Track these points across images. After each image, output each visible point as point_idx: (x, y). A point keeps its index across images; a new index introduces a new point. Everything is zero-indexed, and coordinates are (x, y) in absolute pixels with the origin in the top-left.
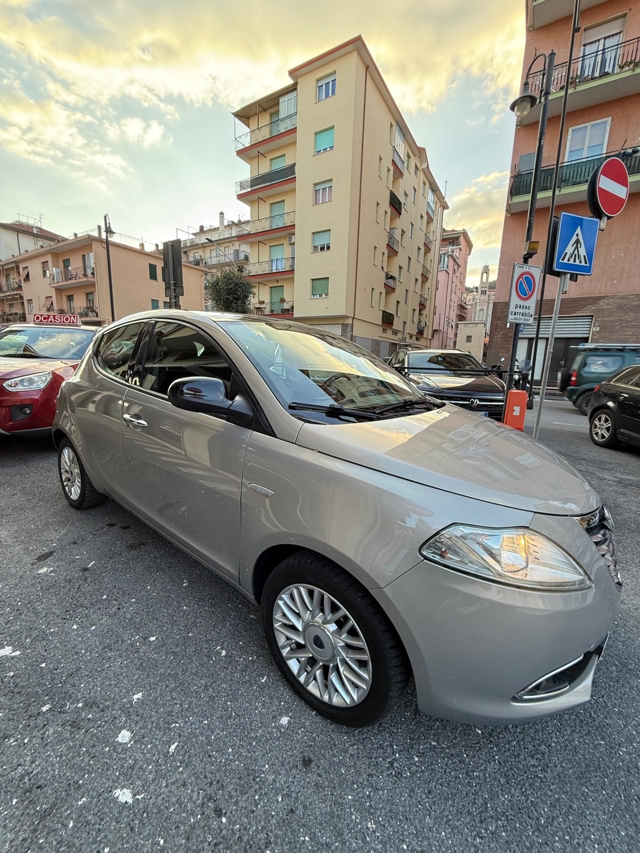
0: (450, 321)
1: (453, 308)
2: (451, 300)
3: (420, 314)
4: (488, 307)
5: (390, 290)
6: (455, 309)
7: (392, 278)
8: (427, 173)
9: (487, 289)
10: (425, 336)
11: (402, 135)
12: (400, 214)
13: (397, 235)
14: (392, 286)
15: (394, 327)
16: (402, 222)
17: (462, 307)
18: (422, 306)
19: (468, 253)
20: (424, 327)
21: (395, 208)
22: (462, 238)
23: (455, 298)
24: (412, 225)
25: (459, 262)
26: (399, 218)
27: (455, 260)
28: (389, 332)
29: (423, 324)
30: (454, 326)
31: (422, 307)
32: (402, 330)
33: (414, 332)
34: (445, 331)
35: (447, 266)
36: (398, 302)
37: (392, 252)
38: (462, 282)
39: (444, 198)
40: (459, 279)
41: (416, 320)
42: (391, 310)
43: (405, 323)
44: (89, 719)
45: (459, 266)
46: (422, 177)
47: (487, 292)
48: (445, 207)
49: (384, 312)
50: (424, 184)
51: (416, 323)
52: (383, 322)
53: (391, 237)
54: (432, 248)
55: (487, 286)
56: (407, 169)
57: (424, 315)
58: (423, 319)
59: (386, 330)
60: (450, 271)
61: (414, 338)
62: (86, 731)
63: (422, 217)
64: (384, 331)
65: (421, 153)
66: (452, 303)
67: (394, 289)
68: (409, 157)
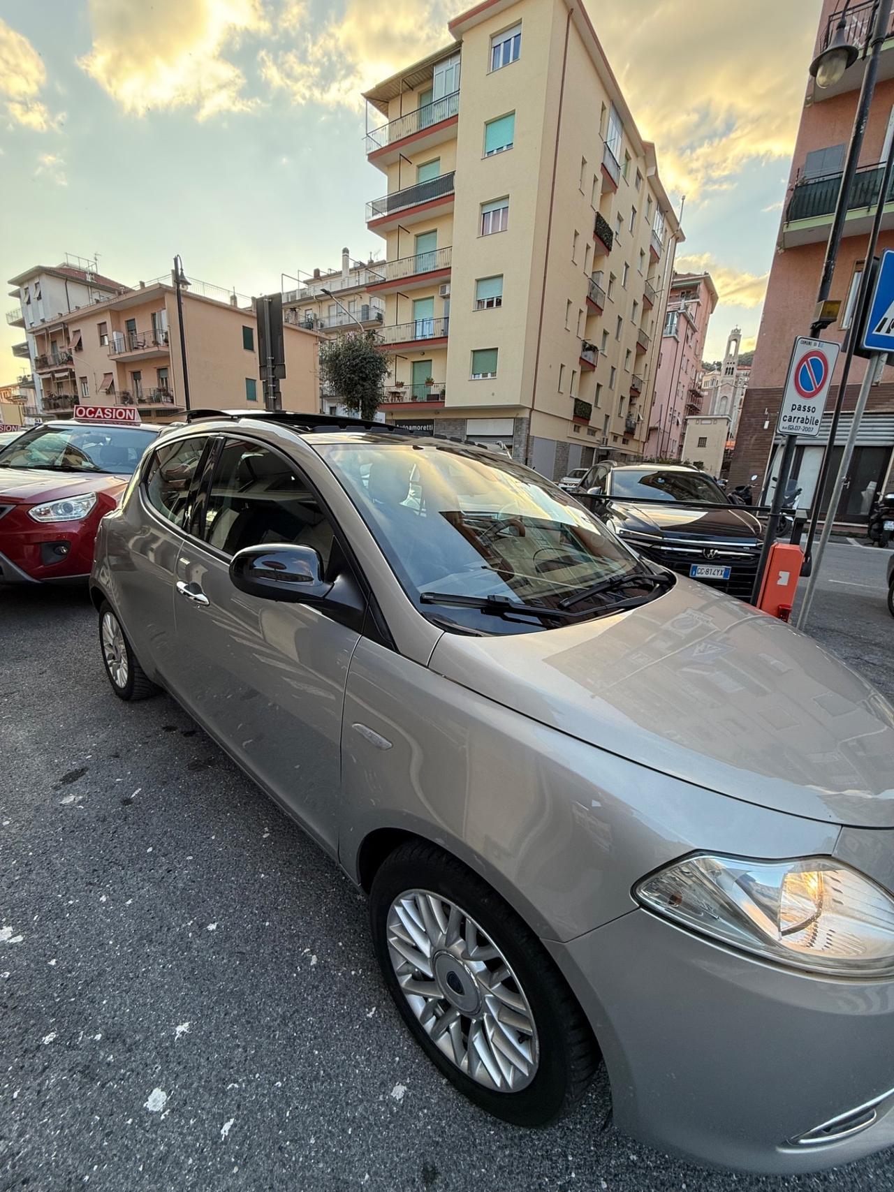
0: (676, 415)
1: (680, 394)
2: (679, 383)
3: (631, 404)
4: (734, 394)
5: (587, 367)
6: (684, 398)
7: (593, 349)
8: (655, 183)
9: (734, 366)
10: (636, 437)
11: (619, 123)
12: (610, 249)
13: (603, 283)
14: (592, 362)
15: (591, 423)
16: (612, 263)
17: (695, 394)
18: (635, 392)
19: (709, 310)
20: (635, 424)
21: (602, 239)
22: (702, 287)
23: (686, 381)
24: (627, 267)
25: (695, 325)
26: (608, 255)
27: (688, 322)
28: (584, 430)
29: (634, 419)
30: (680, 423)
31: (636, 394)
32: (602, 428)
33: (621, 430)
34: (667, 430)
35: (677, 331)
36: (599, 386)
37: (594, 307)
38: (698, 355)
39: (678, 224)
40: (693, 350)
41: (624, 414)
42: (588, 398)
43: (607, 417)
44: (109, 1064)
45: (694, 331)
46: (647, 190)
47: (735, 370)
48: (679, 237)
49: (577, 400)
50: (649, 201)
51: (625, 418)
52: (575, 415)
53: (593, 285)
54: (656, 304)
55: (736, 361)
56: (624, 177)
57: (637, 406)
58: (635, 411)
59: (579, 427)
60: (681, 339)
61: (620, 440)
62: (103, 1086)
63: (642, 254)
64: (577, 429)
65: (646, 152)
66: (680, 388)
67: (594, 366)
68: (628, 158)
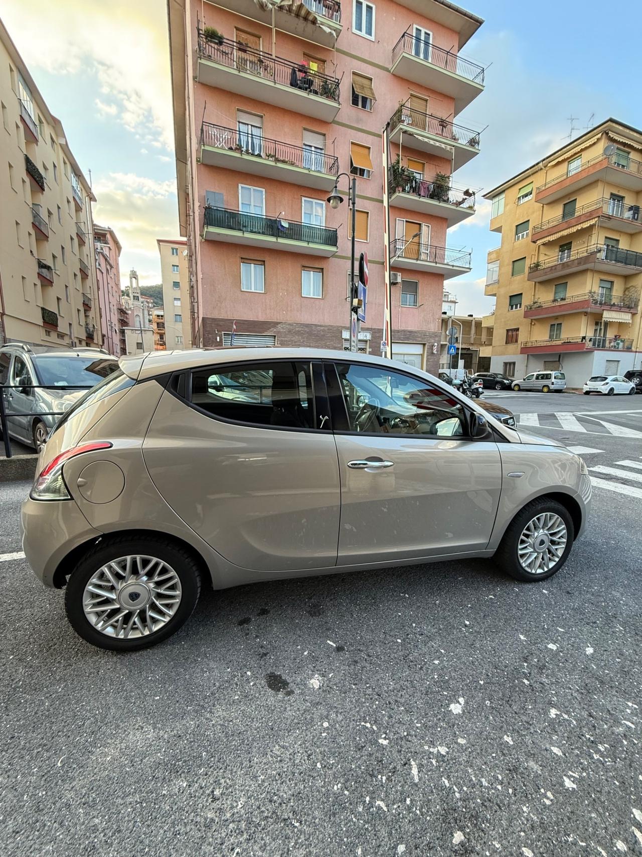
0: (113, 325)
1: (112, 311)
2: (110, 303)
3: (86, 316)
4: (143, 314)
5: (46, 283)
6: (116, 313)
7: (48, 268)
8: (65, 149)
9: (139, 295)
10: (95, 341)
11: (29, 92)
12: (43, 190)
13: (44, 215)
14: (48, 278)
15: (59, 329)
16: (47, 200)
17: (122, 312)
18: (87, 307)
19: (117, 254)
20: (93, 331)
21: (35, 179)
22: (108, 236)
23: (114, 301)
24: (59, 208)
25: (111, 262)
26: (43, 194)
27: (106, 260)
28: (54, 335)
29: (91, 326)
30: (117, 331)
31: (88, 308)
32: (69, 334)
33: (83, 336)
34: (110, 337)
35: (99, 265)
36: (58, 299)
37: (41, 234)
38: (117, 285)
39: (90, 189)
40: (113, 280)
41: (83, 323)
42: (53, 308)
43: (70, 324)
45: (111, 267)
46: (61, 155)
47: (140, 298)
48: (92, 198)
49: (43, 309)
50: (65, 163)
51: (84, 326)
52: (45, 321)
53: (36, 216)
54: (87, 241)
55: (139, 291)
56: (41, 135)
57: (91, 317)
58: (90, 321)
60: (104, 271)
61: (84, 343)
63: (68, 202)
64: (48, 333)
65: (55, 123)
66: (111, 306)
67: (52, 283)
68: (40, 122)
